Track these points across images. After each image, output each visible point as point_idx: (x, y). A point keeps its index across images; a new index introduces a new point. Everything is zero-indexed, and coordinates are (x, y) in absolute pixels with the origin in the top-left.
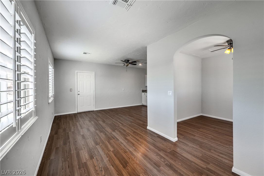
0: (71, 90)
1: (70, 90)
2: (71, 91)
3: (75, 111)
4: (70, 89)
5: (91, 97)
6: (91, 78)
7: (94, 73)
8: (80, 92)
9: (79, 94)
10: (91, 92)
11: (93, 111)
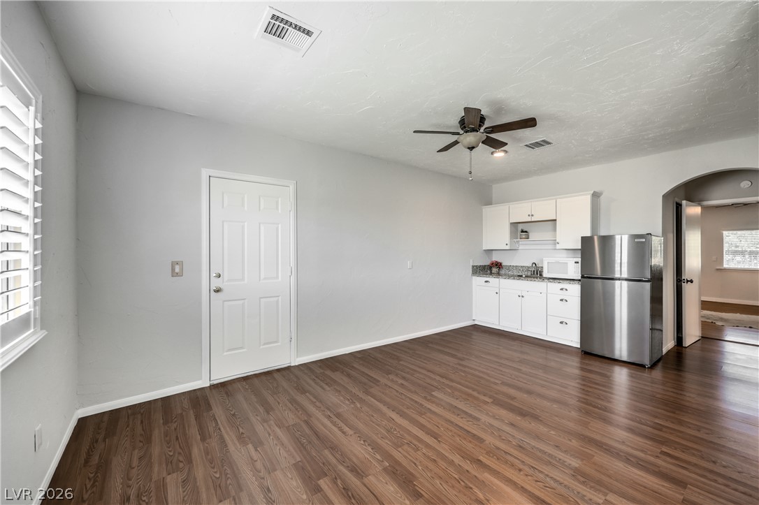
0: (177, 269)
1: (173, 269)
2: (174, 274)
3: (201, 379)
4: (174, 264)
5: (277, 301)
6: (277, 208)
7: (292, 188)
8: (226, 276)
9: (218, 291)
10: (277, 277)
11: (288, 368)
